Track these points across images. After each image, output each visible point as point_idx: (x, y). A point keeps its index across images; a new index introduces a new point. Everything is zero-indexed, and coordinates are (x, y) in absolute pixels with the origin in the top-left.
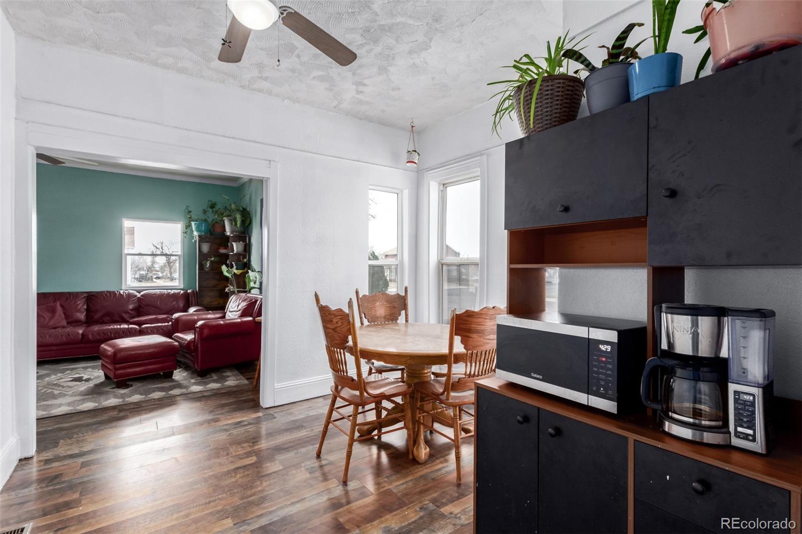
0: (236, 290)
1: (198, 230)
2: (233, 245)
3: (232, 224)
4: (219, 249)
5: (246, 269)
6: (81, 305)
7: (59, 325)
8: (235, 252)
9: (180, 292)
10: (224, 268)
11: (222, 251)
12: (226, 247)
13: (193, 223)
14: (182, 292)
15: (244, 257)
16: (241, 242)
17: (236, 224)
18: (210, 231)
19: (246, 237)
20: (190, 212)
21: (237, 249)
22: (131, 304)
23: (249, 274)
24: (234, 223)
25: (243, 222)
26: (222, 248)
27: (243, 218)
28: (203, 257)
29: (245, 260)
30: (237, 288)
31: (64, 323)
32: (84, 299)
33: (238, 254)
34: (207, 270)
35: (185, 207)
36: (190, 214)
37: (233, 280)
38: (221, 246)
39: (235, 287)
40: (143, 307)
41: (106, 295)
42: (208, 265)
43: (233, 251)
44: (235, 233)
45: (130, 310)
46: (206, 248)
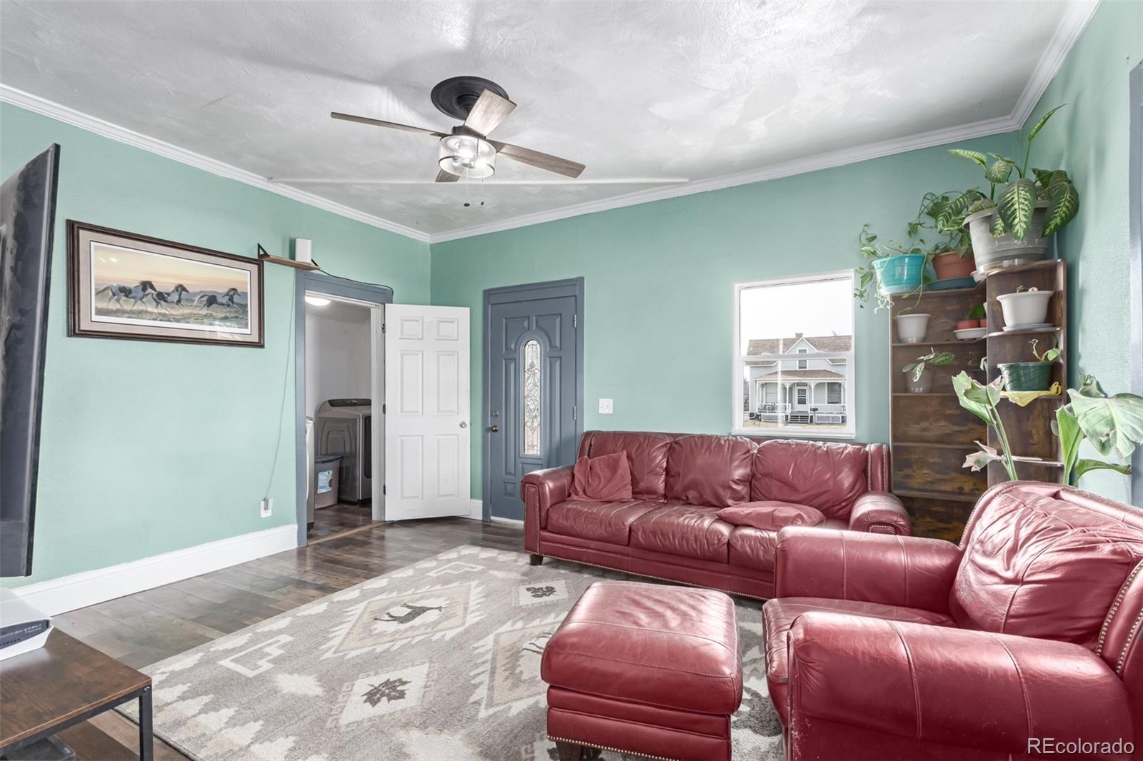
0: (1010, 460)
1: (892, 279)
2: (999, 303)
3: (992, 230)
4: (957, 328)
5: (1055, 388)
6: (660, 459)
7: (617, 496)
8: (1006, 329)
9: (846, 448)
10: (962, 382)
11: (967, 333)
12: (978, 320)
13: (877, 263)
14: (850, 448)
15: (1048, 340)
16: (1033, 290)
17: (1009, 226)
18: (926, 279)
19: (1052, 271)
20: (874, 238)
21: (1016, 314)
22: (738, 466)
23: (1073, 404)
24: (1000, 224)
25: (1039, 215)
26: (967, 323)
27: (1041, 203)
28: (903, 352)
29: (1052, 355)
30: (1014, 454)
31: (627, 494)
32: (665, 449)
33: (1022, 336)
34: (919, 390)
35: (861, 228)
36: (874, 242)
37: (998, 423)
38: (962, 319)
39: (1007, 449)
40: (760, 479)
41: (695, 442)
42: (918, 374)
43: (1000, 323)
44: (1006, 263)
45: (736, 482)
46: (913, 328)
